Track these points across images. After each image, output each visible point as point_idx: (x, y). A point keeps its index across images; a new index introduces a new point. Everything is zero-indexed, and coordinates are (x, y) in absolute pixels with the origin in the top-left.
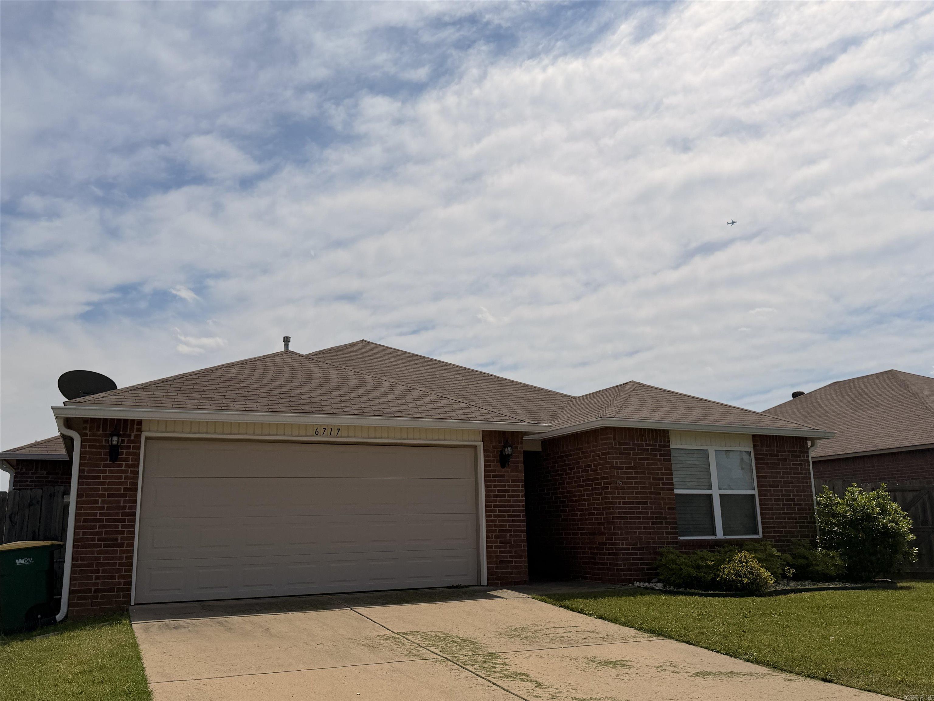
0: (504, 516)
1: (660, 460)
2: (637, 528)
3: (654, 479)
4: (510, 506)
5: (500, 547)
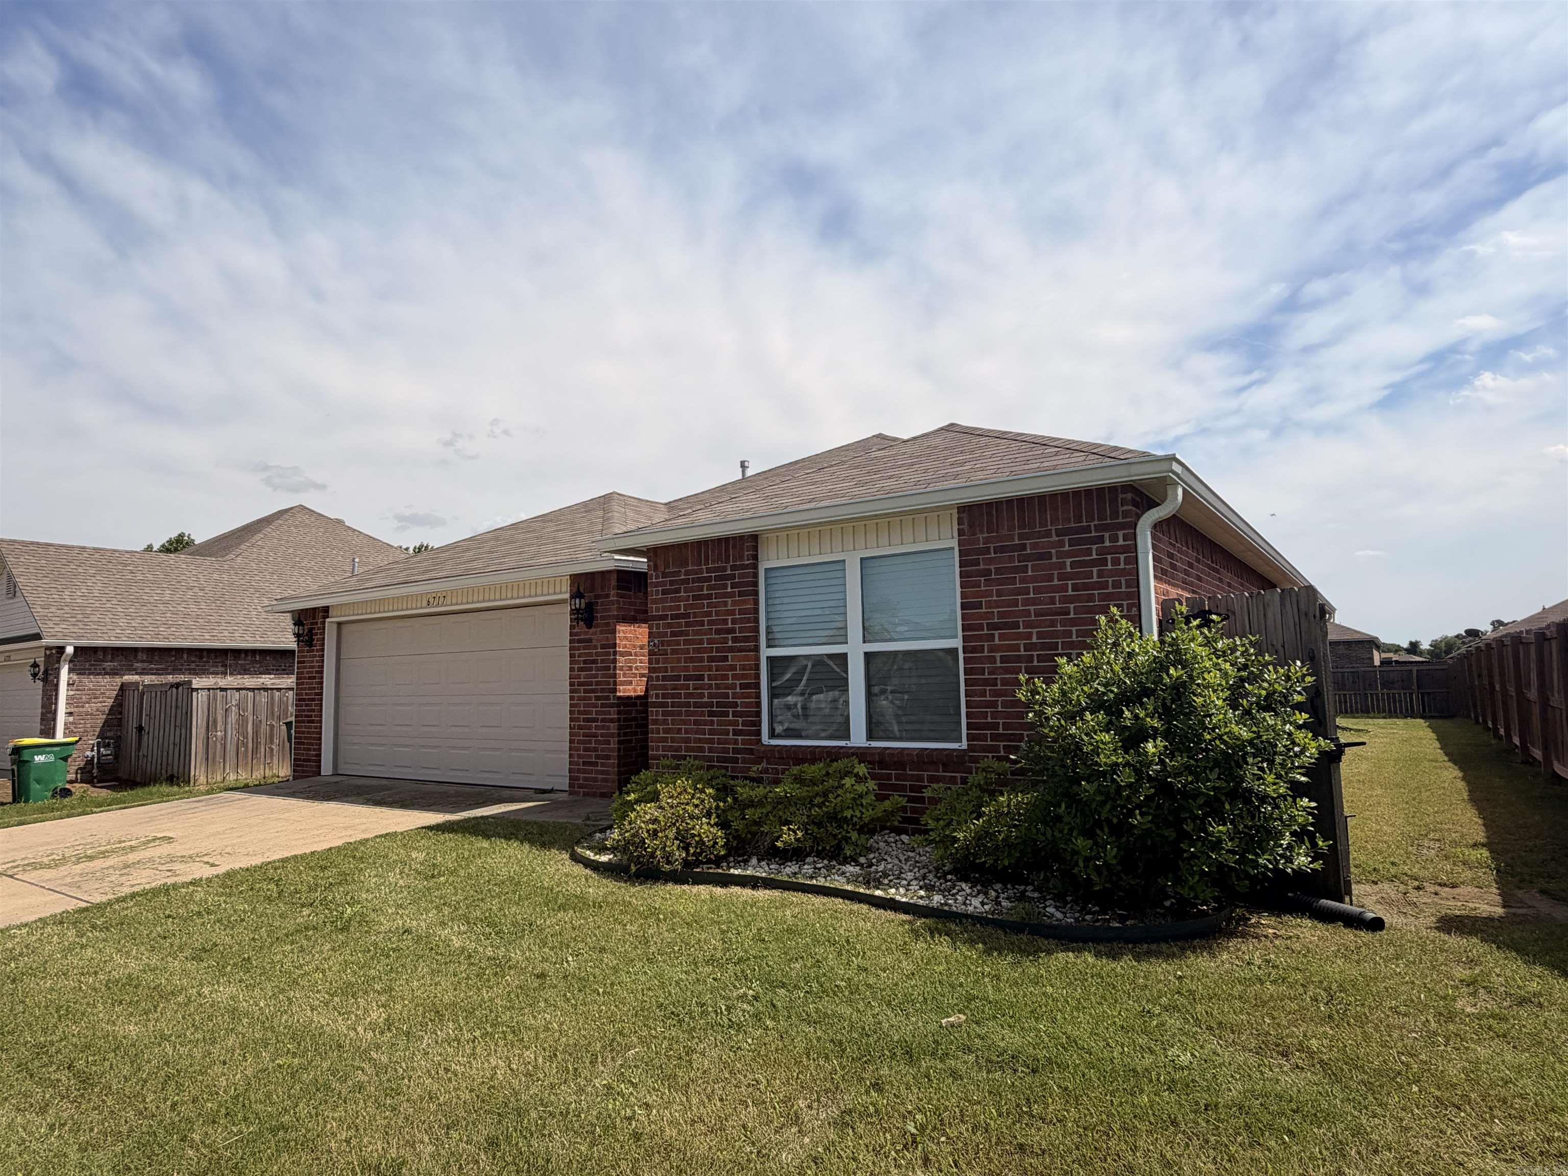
2: (685, 722)
4: (598, 683)
5: (584, 742)
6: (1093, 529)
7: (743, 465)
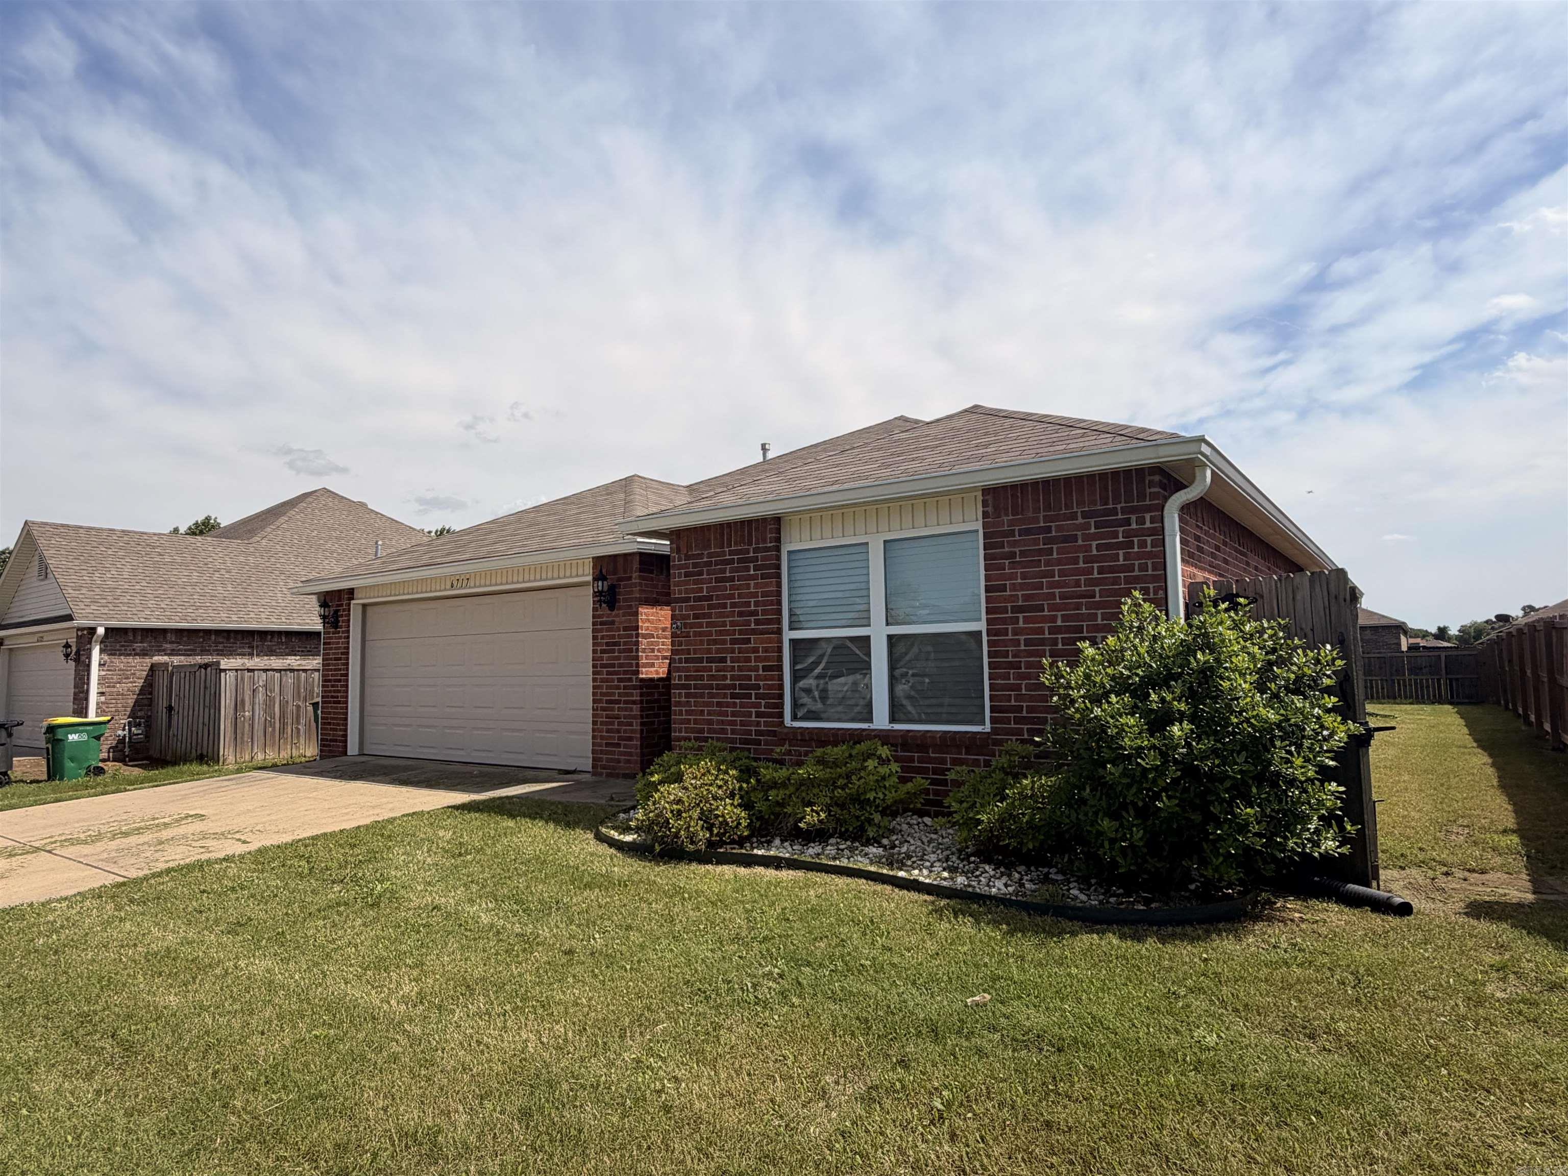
0: (613, 680)
1: (754, 578)
2: (708, 704)
3: (741, 614)
5: (606, 723)
6: (1119, 511)
7: (764, 448)
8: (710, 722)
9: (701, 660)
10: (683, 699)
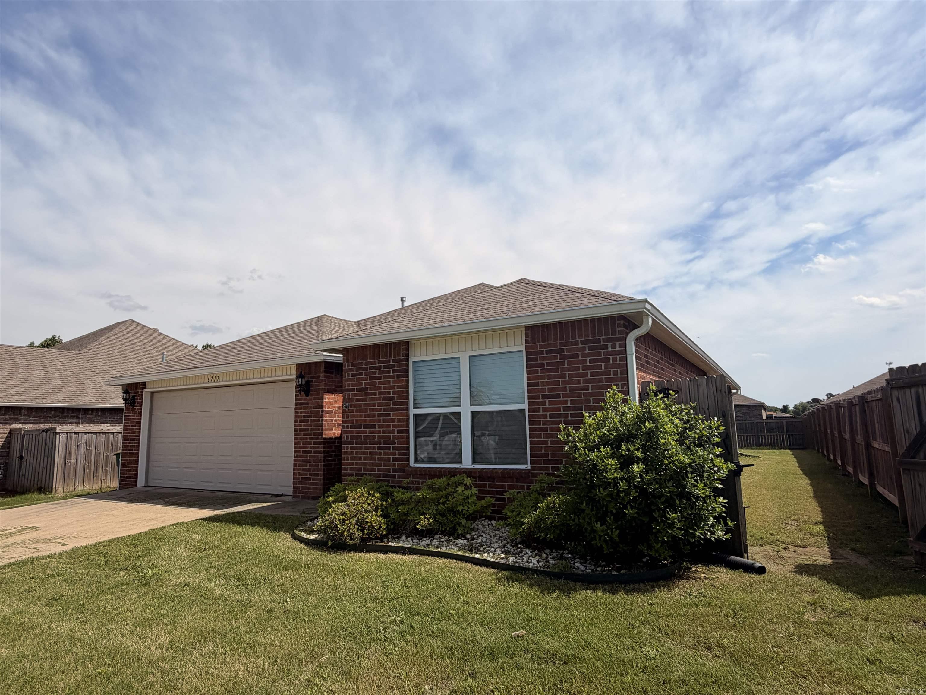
0: (307, 439)
1: (393, 377)
2: (364, 453)
3: (384, 399)
4: (311, 430)
6: (602, 341)
7: (402, 300)
8: (365, 464)
9: (360, 427)
10: (349, 450)
